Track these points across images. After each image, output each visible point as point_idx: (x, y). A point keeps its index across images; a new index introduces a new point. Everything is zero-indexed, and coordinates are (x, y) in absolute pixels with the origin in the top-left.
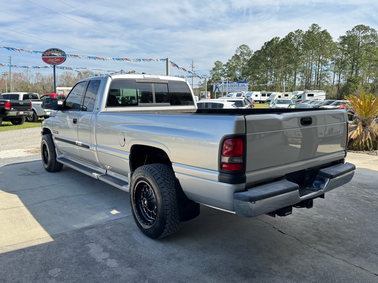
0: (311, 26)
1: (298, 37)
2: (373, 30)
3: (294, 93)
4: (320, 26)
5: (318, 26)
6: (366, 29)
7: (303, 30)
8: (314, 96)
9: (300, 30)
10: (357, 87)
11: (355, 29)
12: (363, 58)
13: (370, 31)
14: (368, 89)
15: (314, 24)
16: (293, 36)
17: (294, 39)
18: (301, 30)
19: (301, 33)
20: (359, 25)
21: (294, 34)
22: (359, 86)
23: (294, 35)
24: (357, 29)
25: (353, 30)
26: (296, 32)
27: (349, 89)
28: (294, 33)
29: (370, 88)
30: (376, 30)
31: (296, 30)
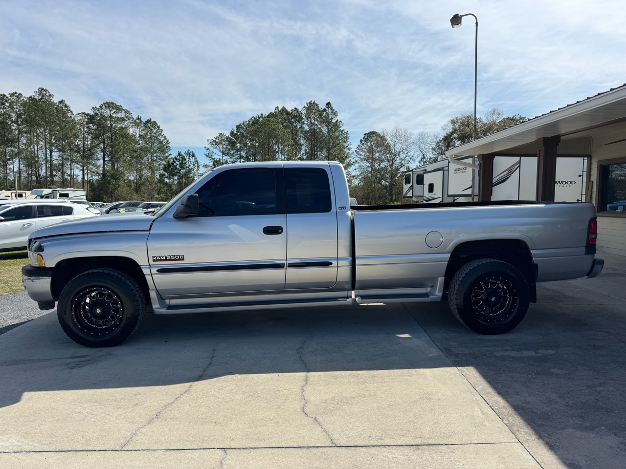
0: (37, 91)
1: (16, 104)
2: (127, 111)
3: (37, 192)
4: (51, 93)
5: (49, 92)
6: (118, 109)
7: (23, 95)
8: (69, 196)
9: (18, 93)
10: (118, 184)
11: (104, 106)
12: (122, 147)
13: (123, 112)
14: (131, 187)
15: (42, 89)
16: (6, 101)
17: (9, 107)
18: (20, 94)
19: (21, 99)
20: (108, 101)
21: (7, 98)
22: (121, 183)
23: (9, 100)
24: (106, 107)
25: (100, 106)
26: (12, 95)
27: (107, 186)
28: (8, 96)
29: (133, 187)
30: (131, 112)
31: (12, 92)
